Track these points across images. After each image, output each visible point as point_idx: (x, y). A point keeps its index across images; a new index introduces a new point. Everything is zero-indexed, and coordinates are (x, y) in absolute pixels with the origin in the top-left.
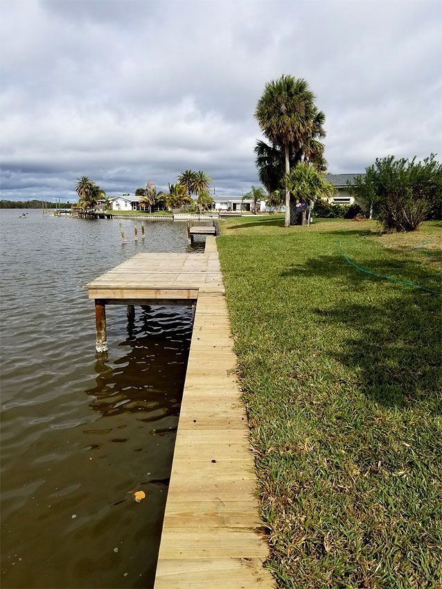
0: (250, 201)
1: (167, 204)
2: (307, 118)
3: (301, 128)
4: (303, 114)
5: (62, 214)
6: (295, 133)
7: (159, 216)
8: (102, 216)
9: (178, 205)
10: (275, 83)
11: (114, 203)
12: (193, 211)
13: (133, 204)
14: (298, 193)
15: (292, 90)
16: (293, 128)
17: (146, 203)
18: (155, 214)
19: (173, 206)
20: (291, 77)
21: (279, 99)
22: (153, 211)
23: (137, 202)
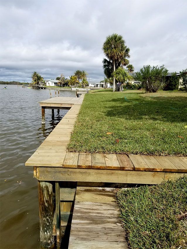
0: (104, 83)
1: (69, 84)
2: (122, 50)
3: (120, 54)
4: (121, 48)
5: (25, 87)
6: (117, 56)
7: (66, 88)
8: (42, 88)
9: (74, 84)
10: (110, 37)
11: (47, 83)
12: (80, 87)
13: (55, 83)
14: (118, 79)
15: (117, 39)
16: (117, 54)
17: (60, 83)
18: (64, 88)
19: (71, 85)
20: (116, 34)
21: (112, 43)
22: (63, 86)
23: (57, 83)
